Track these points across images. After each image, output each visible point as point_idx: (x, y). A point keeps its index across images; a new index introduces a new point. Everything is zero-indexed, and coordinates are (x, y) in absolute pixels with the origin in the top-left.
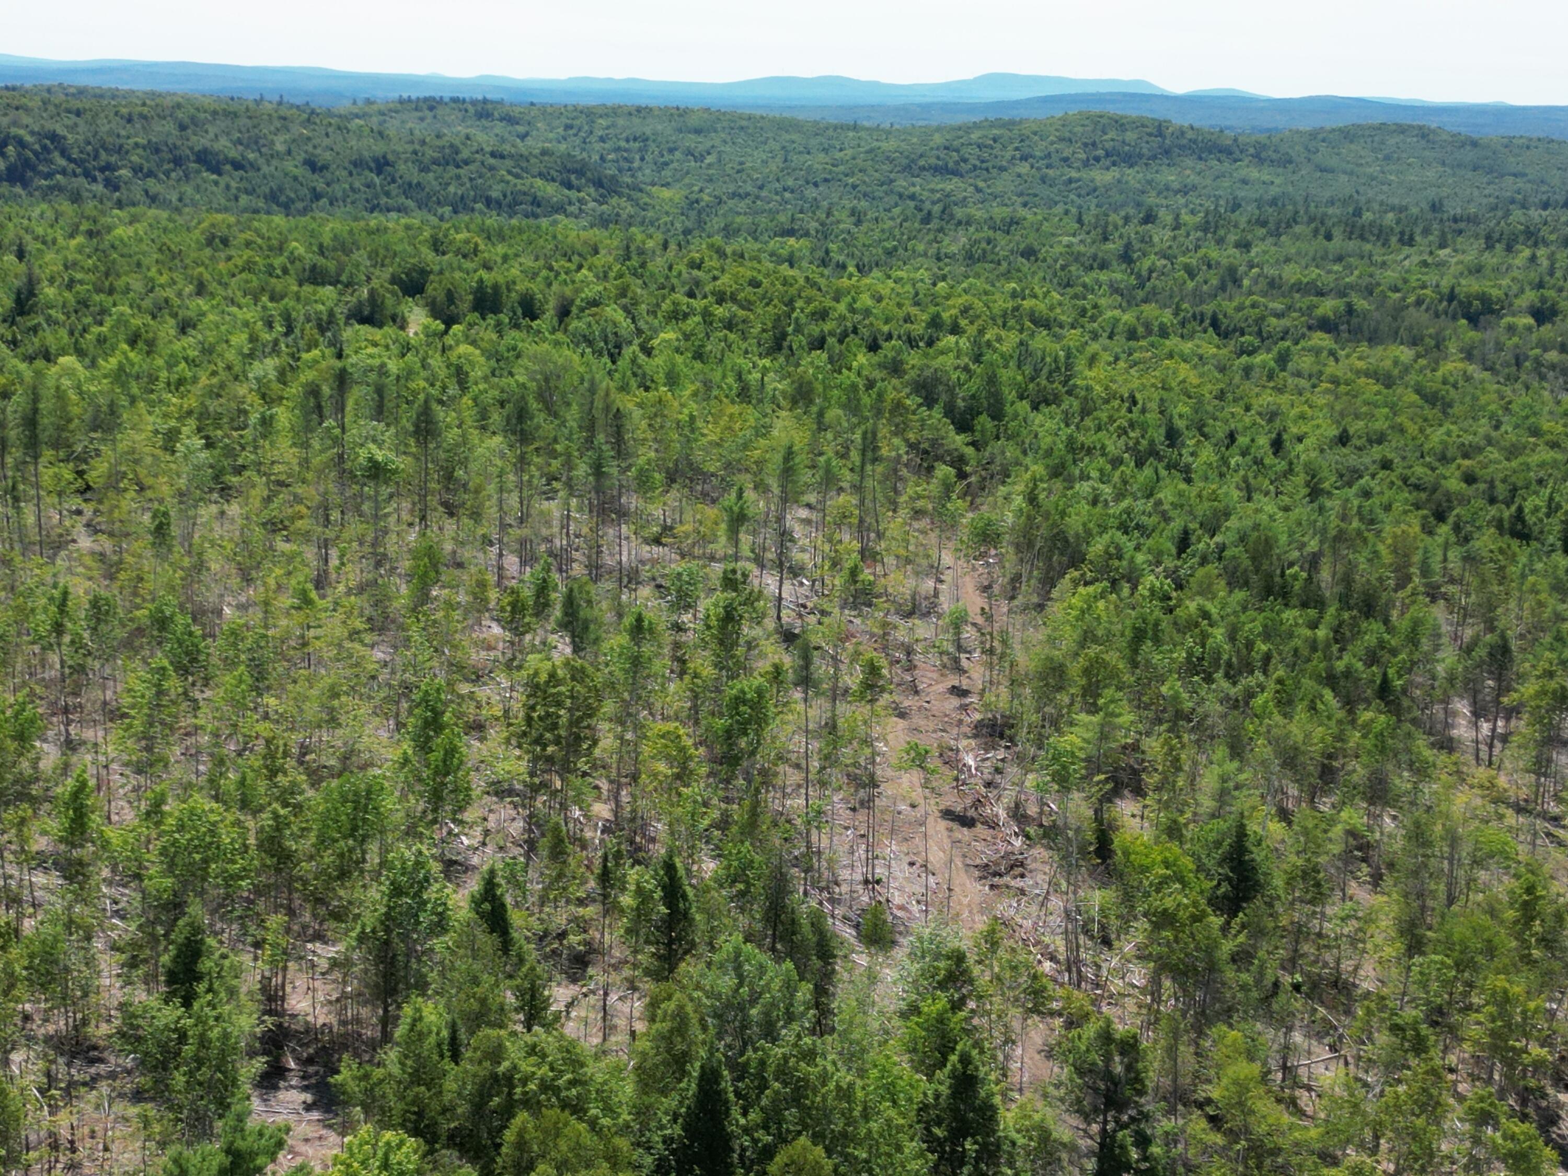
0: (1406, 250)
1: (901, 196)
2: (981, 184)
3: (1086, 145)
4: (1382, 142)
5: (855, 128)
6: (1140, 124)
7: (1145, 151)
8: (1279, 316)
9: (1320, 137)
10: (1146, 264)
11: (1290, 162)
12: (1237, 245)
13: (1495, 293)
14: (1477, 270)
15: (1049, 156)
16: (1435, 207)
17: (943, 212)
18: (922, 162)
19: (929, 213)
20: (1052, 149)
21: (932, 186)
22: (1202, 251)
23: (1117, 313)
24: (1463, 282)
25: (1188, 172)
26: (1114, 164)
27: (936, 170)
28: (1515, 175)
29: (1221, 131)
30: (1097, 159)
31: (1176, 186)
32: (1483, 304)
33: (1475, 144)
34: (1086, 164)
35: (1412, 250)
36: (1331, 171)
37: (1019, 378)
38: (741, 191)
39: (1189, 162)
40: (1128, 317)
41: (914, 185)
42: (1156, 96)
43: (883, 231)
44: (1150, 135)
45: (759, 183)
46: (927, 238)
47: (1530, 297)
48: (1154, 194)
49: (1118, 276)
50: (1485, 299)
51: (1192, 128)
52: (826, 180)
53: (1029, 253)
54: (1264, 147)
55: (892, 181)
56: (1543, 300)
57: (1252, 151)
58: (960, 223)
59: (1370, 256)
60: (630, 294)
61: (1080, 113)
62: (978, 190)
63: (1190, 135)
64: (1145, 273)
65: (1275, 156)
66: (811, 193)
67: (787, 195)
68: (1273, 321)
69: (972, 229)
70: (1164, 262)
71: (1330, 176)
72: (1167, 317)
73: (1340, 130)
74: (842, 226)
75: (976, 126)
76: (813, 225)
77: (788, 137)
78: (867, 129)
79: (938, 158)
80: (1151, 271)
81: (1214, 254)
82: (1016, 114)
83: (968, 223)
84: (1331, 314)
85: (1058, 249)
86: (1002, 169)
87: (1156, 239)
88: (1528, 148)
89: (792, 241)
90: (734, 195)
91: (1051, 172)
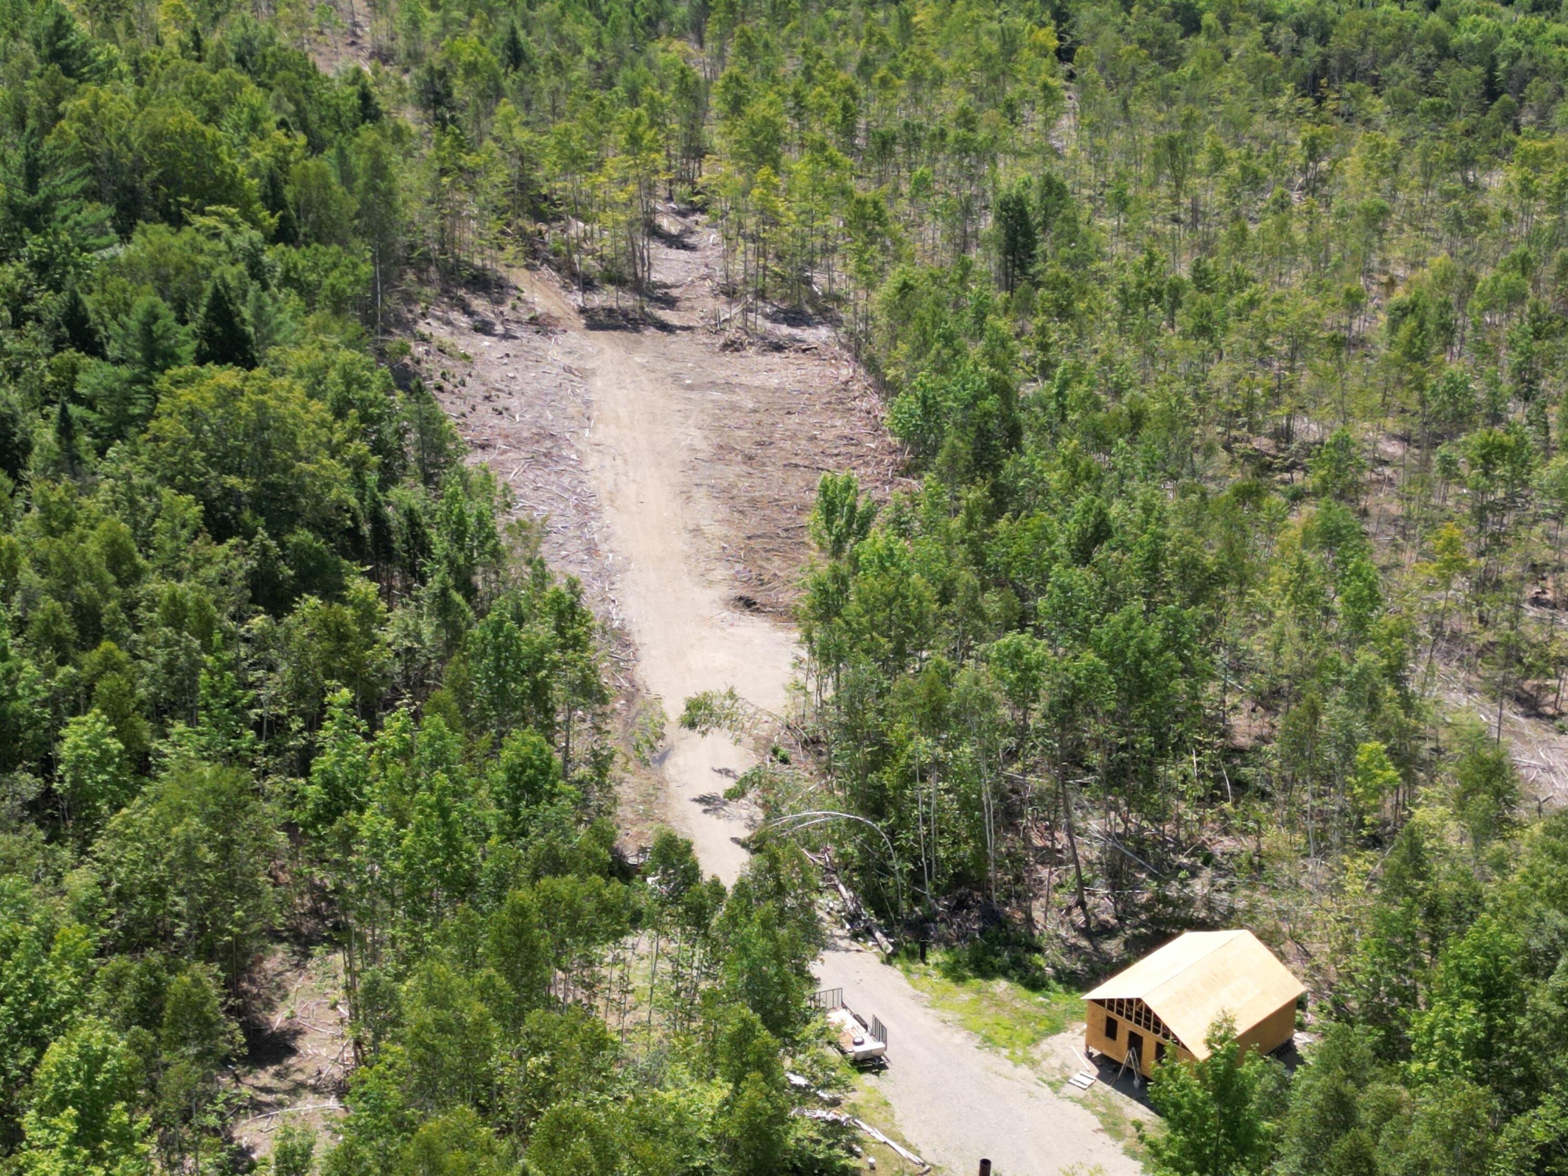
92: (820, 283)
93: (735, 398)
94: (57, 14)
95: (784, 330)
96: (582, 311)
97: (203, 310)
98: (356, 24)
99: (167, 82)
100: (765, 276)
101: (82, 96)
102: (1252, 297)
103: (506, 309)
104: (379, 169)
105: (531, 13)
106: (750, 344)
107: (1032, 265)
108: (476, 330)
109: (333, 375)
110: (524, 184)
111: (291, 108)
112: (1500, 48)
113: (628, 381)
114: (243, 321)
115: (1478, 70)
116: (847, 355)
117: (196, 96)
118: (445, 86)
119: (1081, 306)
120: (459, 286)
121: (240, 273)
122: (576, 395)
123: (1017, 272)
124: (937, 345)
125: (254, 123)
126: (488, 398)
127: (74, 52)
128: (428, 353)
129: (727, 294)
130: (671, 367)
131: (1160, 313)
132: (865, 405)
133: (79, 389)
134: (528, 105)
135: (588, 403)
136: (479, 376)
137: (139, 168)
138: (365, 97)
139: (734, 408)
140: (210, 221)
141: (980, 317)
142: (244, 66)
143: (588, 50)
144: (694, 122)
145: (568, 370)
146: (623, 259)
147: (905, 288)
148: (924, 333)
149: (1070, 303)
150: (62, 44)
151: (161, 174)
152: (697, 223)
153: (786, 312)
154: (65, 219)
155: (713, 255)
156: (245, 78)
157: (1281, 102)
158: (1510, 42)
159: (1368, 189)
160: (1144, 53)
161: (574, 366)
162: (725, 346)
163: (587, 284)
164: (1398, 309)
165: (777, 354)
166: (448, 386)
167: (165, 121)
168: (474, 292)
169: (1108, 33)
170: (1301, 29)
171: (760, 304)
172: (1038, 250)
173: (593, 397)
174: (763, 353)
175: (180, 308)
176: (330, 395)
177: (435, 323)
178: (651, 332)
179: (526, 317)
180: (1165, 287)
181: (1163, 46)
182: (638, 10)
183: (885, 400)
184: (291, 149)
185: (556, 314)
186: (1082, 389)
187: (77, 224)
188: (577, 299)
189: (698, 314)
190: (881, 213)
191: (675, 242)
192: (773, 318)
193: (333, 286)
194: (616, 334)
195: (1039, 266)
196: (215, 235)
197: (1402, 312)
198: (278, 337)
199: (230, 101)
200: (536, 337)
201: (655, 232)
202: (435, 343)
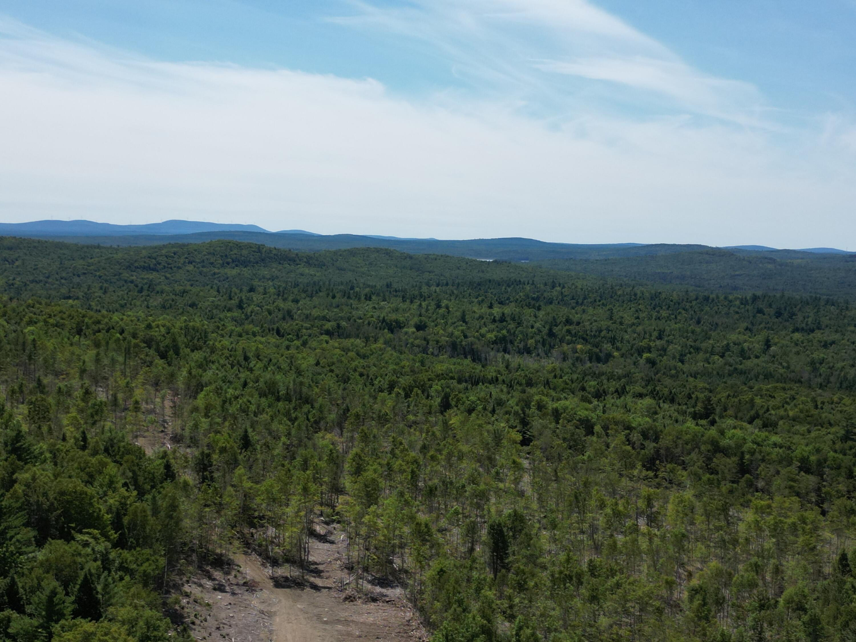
0: (368, 302)
1: (126, 281)
2: (168, 275)
3: (222, 256)
4: (368, 256)
5: (98, 247)
6: (249, 246)
7: (252, 259)
8: (307, 329)
9: (339, 254)
10: (249, 310)
11: (324, 265)
12: (293, 301)
13: (401, 319)
14: (396, 310)
15: (203, 261)
16: (389, 286)
17: (149, 287)
18: (136, 264)
19: (142, 288)
20: (205, 258)
21: (142, 276)
22: (276, 304)
23: (233, 328)
24: (390, 315)
25: (274, 270)
26: (237, 266)
27: (144, 268)
28: (430, 272)
29: (290, 250)
30: (228, 263)
31: (268, 276)
32: (396, 323)
33: (411, 258)
34: (222, 266)
35: (371, 302)
36: (344, 270)
37: (185, 340)
38: (37, 279)
39: (274, 265)
40: (239, 329)
41: (132, 276)
42: (260, 233)
43: (118, 296)
44: (254, 252)
45: (47, 275)
46: (142, 299)
47: (416, 319)
48: (257, 280)
49: (235, 314)
50: (397, 322)
51: (275, 248)
52: (84, 274)
53: (193, 305)
54: (311, 258)
55: (120, 274)
56: (421, 321)
57: (305, 260)
58: (158, 292)
59: (351, 305)
60: (7, 315)
61: (219, 241)
62: (167, 278)
63: (274, 252)
64: (249, 314)
65: (316, 263)
66: (76, 280)
67: (63, 281)
68: (304, 331)
69: (164, 295)
70: (258, 308)
71: (343, 272)
72: (256, 329)
73: (348, 250)
74: (96, 294)
75: (164, 246)
76: (81, 294)
77: (62, 252)
78: (105, 248)
79: (145, 262)
80: (252, 312)
81: (282, 305)
82: (185, 241)
83: (162, 292)
84: (330, 328)
85: (207, 304)
86: (179, 268)
87: (255, 299)
88: (436, 259)
89: (70, 301)
90: (33, 281)
91: (205, 270)
92: (397, 562)
93: (350, 629)
94: (18, 430)
95: (378, 589)
96: (272, 578)
97: (78, 587)
98: (164, 421)
99: (68, 462)
100: (368, 559)
101: (26, 472)
102: (618, 581)
103: (231, 577)
104: (173, 507)
105: (255, 419)
106: (359, 598)
107: (507, 558)
108: (215, 589)
109: (141, 623)
110: (245, 509)
111: (130, 474)
112: (745, 449)
113: (293, 618)
114: (97, 593)
115: (735, 459)
116: (410, 605)
117: (82, 470)
118: (209, 461)
119: (532, 584)
120: (207, 565)
121: (98, 566)
122: (265, 627)
123: (499, 561)
124: (455, 606)
125: (111, 484)
126: (218, 628)
127: (24, 448)
128: (188, 603)
129: (348, 568)
130: (316, 611)
131: (572, 588)
132: (418, 634)
133: (10, 630)
134: (250, 468)
135: (271, 632)
136: (214, 615)
137: (51, 508)
138: (168, 466)
139: (349, 634)
140: (86, 538)
141: (478, 590)
142: (109, 454)
143: (283, 439)
144: (336, 477)
145: (262, 612)
146: (294, 550)
147: (441, 572)
148: (449, 598)
149: (526, 582)
150: (19, 444)
151: (62, 512)
152: (335, 528)
153: (379, 579)
154: (12, 537)
155: (341, 546)
156: (109, 460)
157: (636, 472)
158: (749, 445)
159: (678, 523)
160: (565, 445)
161: (265, 610)
162: (346, 599)
163: (275, 563)
164: (693, 590)
165: (373, 604)
166: (197, 622)
167: (67, 486)
168: (215, 568)
169: (548, 433)
170: (645, 435)
171: (365, 574)
172: (510, 551)
173: (274, 628)
174: (365, 603)
175: (66, 585)
176: (138, 634)
177: (194, 586)
178: (308, 589)
179: (241, 582)
180: (574, 574)
181: (575, 441)
182: (310, 417)
183: (429, 631)
184: (129, 497)
185: (257, 580)
186: (529, 631)
187: (18, 541)
188: (269, 571)
189: (331, 580)
190: (429, 530)
191: (323, 538)
192: (372, 582)
193: (145, 571)
194: (288, 590)
195: (511, 559)
196: (86, 544)
197: (695, 591)
198: (113, 601)
199: (100, 473)
200: (246, 593)
201: (313, 534)
202: (193, 597)
